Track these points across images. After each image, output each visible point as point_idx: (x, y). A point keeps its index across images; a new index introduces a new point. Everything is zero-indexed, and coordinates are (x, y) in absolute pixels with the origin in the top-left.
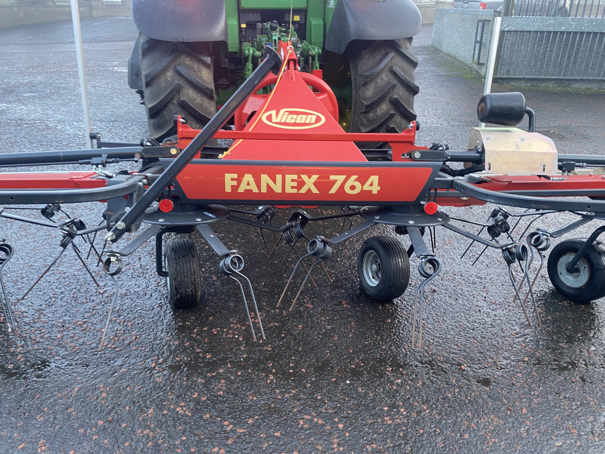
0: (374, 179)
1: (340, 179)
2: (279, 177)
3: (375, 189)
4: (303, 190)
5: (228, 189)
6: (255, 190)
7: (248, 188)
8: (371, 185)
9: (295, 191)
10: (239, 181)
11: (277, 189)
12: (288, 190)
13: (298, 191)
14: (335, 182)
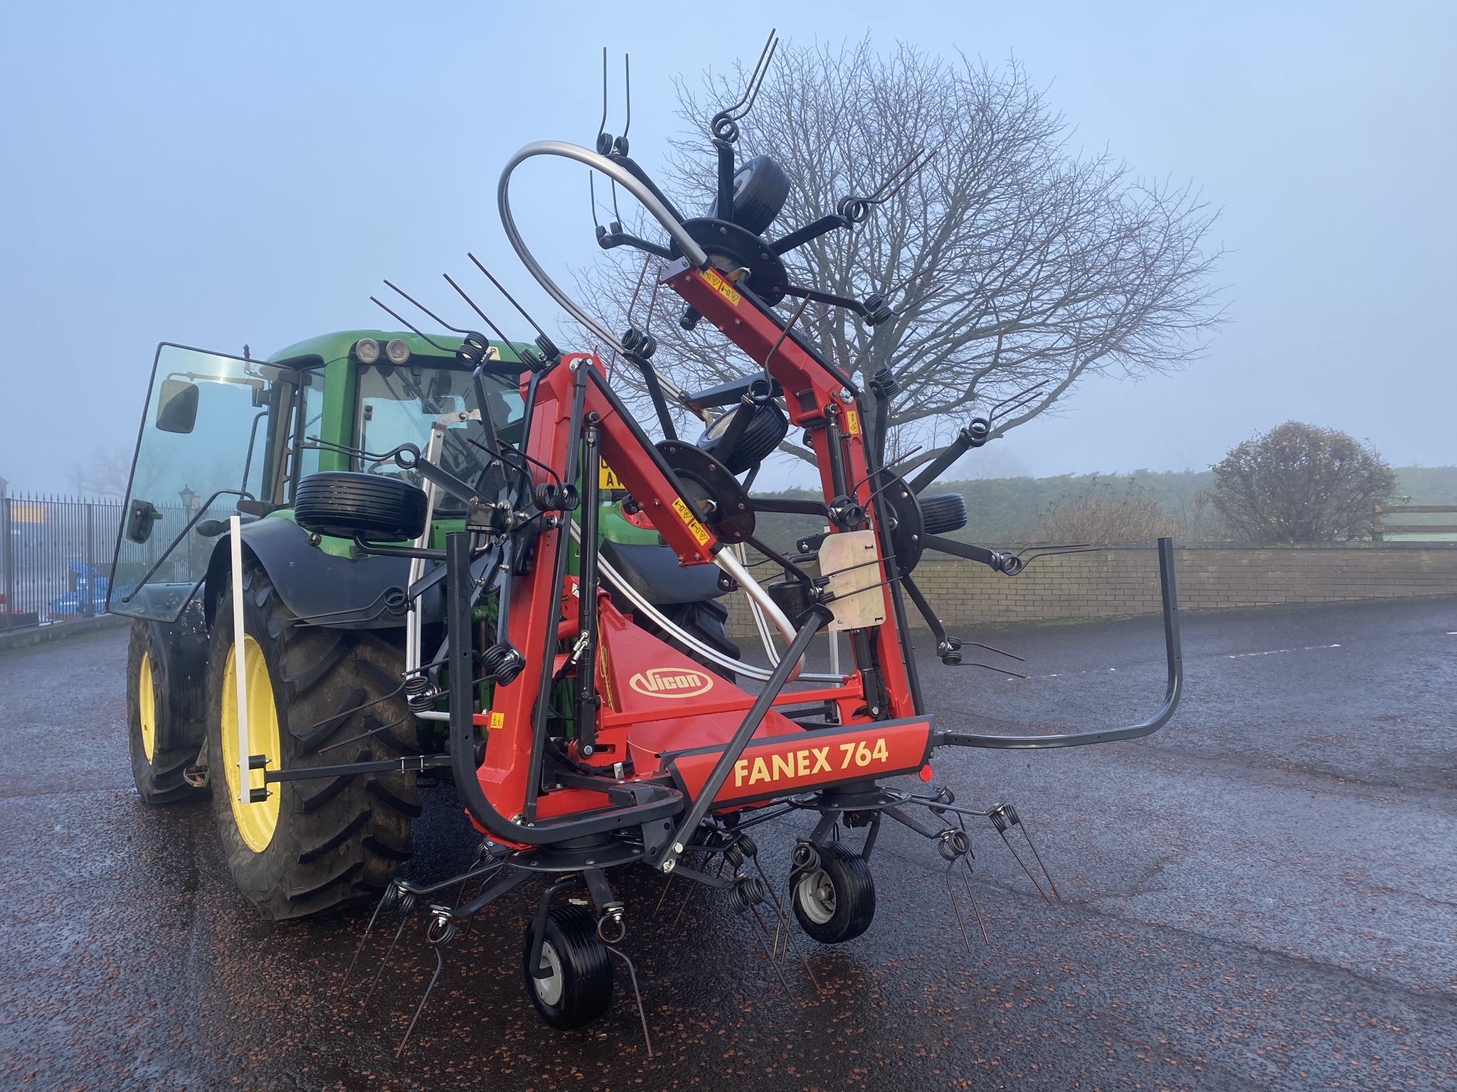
0: (881, 743)
1: (850, 747)
2: (790, 756)
3: (884, 756)
4: (816, 770)
5: (738, 783)
6: (767, 779)
7: (759, 776)
8: (880, 751)
9: (807, 772)
10: (750, 768)
11: (790, 773)
12: (802, 772)
13: (811, 771)
14: (846, 751)
